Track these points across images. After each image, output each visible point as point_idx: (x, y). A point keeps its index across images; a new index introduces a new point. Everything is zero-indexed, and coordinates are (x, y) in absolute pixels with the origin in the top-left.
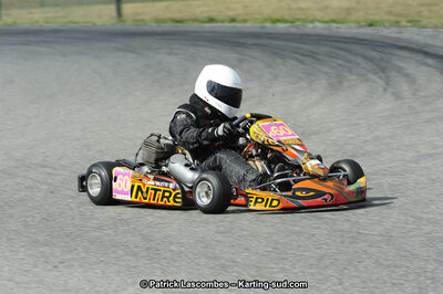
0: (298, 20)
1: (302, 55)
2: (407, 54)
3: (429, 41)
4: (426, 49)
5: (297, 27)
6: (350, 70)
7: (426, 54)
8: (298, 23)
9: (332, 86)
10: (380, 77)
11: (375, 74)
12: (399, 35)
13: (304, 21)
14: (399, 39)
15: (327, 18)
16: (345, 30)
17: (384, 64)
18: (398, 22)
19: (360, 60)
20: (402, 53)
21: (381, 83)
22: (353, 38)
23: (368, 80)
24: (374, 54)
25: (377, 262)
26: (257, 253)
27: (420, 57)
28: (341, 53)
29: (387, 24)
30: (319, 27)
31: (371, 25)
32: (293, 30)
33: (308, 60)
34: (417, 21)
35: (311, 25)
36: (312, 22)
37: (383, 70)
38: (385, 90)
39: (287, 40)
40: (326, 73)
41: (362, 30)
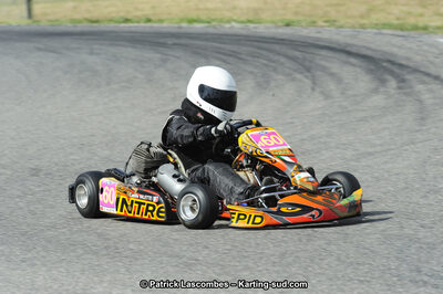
0: (213, 20)
1: (225, 54)
2: (330, 54)
3: (349, 41)
4: (348, 49)
5: (214, 27)
6: (275, 70)
7: (349, 53)
8: (214, 23)
9: (259, 85)
10: (306, 77)
11: (301, 73)
12: (318, 35)
13: (221, 21)
14: (318, 39)
15: (243, 19)
16: (262, 29)
17: (307, 64)
18: (314, 22)
19: (283, 60)
20: (324, 52)
21: (308, 82)
22: (273, 38)
23: (293, 80)
24: (297, 54)
25: (339, 259)
26: (217, 252)
27: (343, 57)
28: (264, 53)
29: (304, 24)
30: (236, 27)
31: (288, 25)
32: (211, 30)
33: (231, 59)
34: (335, 21)
35: (227, 25)
36: (228, 22)
37: (308, 70)
38: (313, 89)
39: (207, 40)
40: (251, 73)
41: (280, 31)
